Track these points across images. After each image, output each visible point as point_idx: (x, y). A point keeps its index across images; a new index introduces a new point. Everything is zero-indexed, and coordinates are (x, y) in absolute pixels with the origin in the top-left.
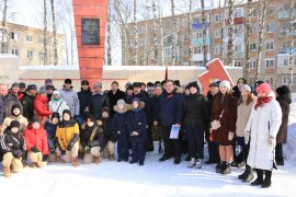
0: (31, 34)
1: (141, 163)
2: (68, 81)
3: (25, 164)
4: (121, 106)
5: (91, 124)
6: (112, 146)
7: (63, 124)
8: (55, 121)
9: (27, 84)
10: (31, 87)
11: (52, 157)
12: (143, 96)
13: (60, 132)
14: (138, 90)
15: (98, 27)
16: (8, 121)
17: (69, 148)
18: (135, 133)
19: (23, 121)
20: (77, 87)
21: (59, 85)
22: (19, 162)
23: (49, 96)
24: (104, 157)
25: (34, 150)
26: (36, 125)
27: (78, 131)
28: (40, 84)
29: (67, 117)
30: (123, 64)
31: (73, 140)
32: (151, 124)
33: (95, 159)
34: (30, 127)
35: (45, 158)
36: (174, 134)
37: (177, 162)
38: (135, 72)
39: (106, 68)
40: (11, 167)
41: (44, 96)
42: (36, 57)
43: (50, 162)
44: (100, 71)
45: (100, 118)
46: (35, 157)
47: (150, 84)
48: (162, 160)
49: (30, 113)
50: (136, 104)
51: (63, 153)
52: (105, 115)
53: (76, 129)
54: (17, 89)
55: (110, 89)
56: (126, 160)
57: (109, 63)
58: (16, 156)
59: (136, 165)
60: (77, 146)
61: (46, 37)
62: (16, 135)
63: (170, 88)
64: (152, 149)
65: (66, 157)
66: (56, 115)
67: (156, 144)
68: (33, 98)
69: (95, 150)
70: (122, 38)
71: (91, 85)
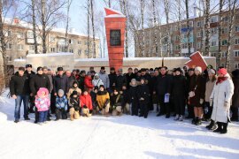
0: (80, 40)
1: (146, 117)
2: (103, 68)
3: (80, 115)
4: (134, 83)
5: (116, 93)
6: (128, 106)
7: (100, 93)
8: (96, 91)
9: (81, 70)
10: (83, 72)
11: (94, 111)
12: (147, 77)
13: (98, 98)
14: (144, 73)
15: (120, 34)
16: (71, 91)
17: (104, 107)
18: (142, 99)
19: (79, 90)
20: (108, 71)
21: (97, 70)
22: (77, 113)
23: (93, 77)
24: (123, 112)
25: (85, 107)
26: (86, 93)
27: (108, 97)
28: (87, 70)
29: (102, 89)
30: (136, 56)
31: (106, 103)
32: (151, 93)
33: (118, 114)
34: (82, 94)
35: (91, 112)
36: (166, 100)
37: (168, 117)
38: (144, 61)
39: (125, 59)
40: (74, 116)
41: (90, 76)
42: (83, 54)
43: (93, 114)
44: (121, 61)
45: (122, 90)
46: (86, 111)
47: (152, 69)
48: (158, 115)
49: (82, 86)
50: (143, 82)
51: (101, 110)
52: (124, 88)
53: (108, 96)
54: (75, 73)
55: (127, 72)
56: (137, 115)
57: (127, 56)
58: (76, 110)
59: (142, 118)
60: (108, 105)
61: (89, 41)
62: (76, 99)
63: (163, 71)
64: (153, 109)
65: (102, 112)
66: (96, 88)
67: (155, 106)
68: (84, 78)
69: (119, 108)
70: (135, 40)
71: (116, 70)
